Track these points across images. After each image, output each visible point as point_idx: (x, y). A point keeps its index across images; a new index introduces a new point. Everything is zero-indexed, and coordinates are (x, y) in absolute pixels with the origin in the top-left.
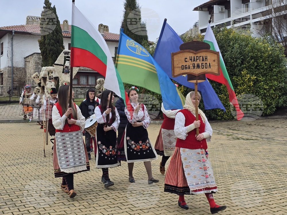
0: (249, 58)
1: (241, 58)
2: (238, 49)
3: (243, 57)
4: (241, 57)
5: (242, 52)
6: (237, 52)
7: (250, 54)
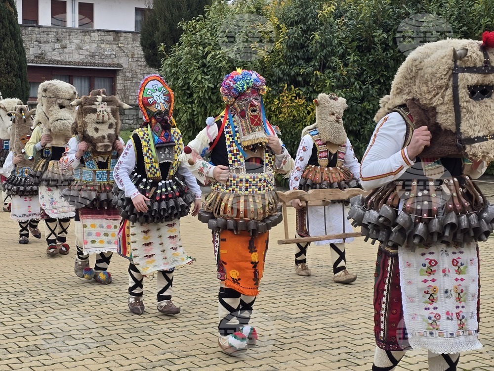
0: (480, 31)
1: (463, 29)
2: (453, 7)
3: (465, 28)
4: (461, 27)
5: (464, 15)
6: (451, 15)
7: (482, 22)
